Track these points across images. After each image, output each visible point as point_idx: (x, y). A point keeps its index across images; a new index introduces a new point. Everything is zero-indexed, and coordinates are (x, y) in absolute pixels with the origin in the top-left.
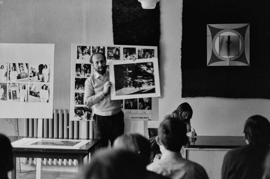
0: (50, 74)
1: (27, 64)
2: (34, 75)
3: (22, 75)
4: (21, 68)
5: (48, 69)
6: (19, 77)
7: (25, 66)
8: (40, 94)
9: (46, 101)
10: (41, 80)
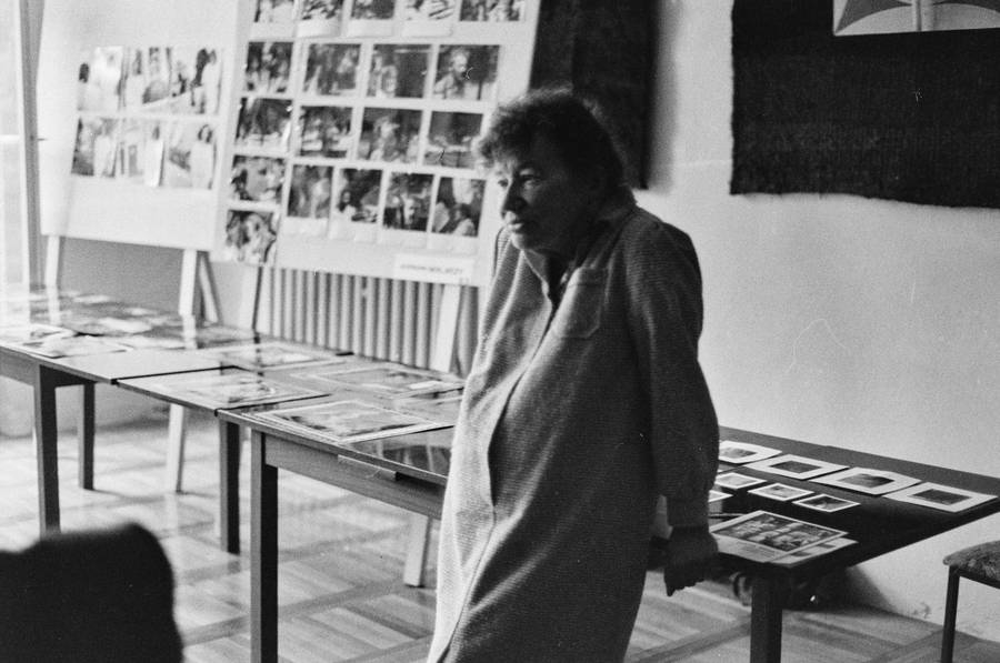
0: (223, 86)
1: (168, 51)
2: (183, 90)
3: (154, 90)
4: (154, 64)
5: (217, 66)
6: (147, 98)
7: (162, 55)
8: (192, 161)
9: (206, 182)
10: (197, 108)
